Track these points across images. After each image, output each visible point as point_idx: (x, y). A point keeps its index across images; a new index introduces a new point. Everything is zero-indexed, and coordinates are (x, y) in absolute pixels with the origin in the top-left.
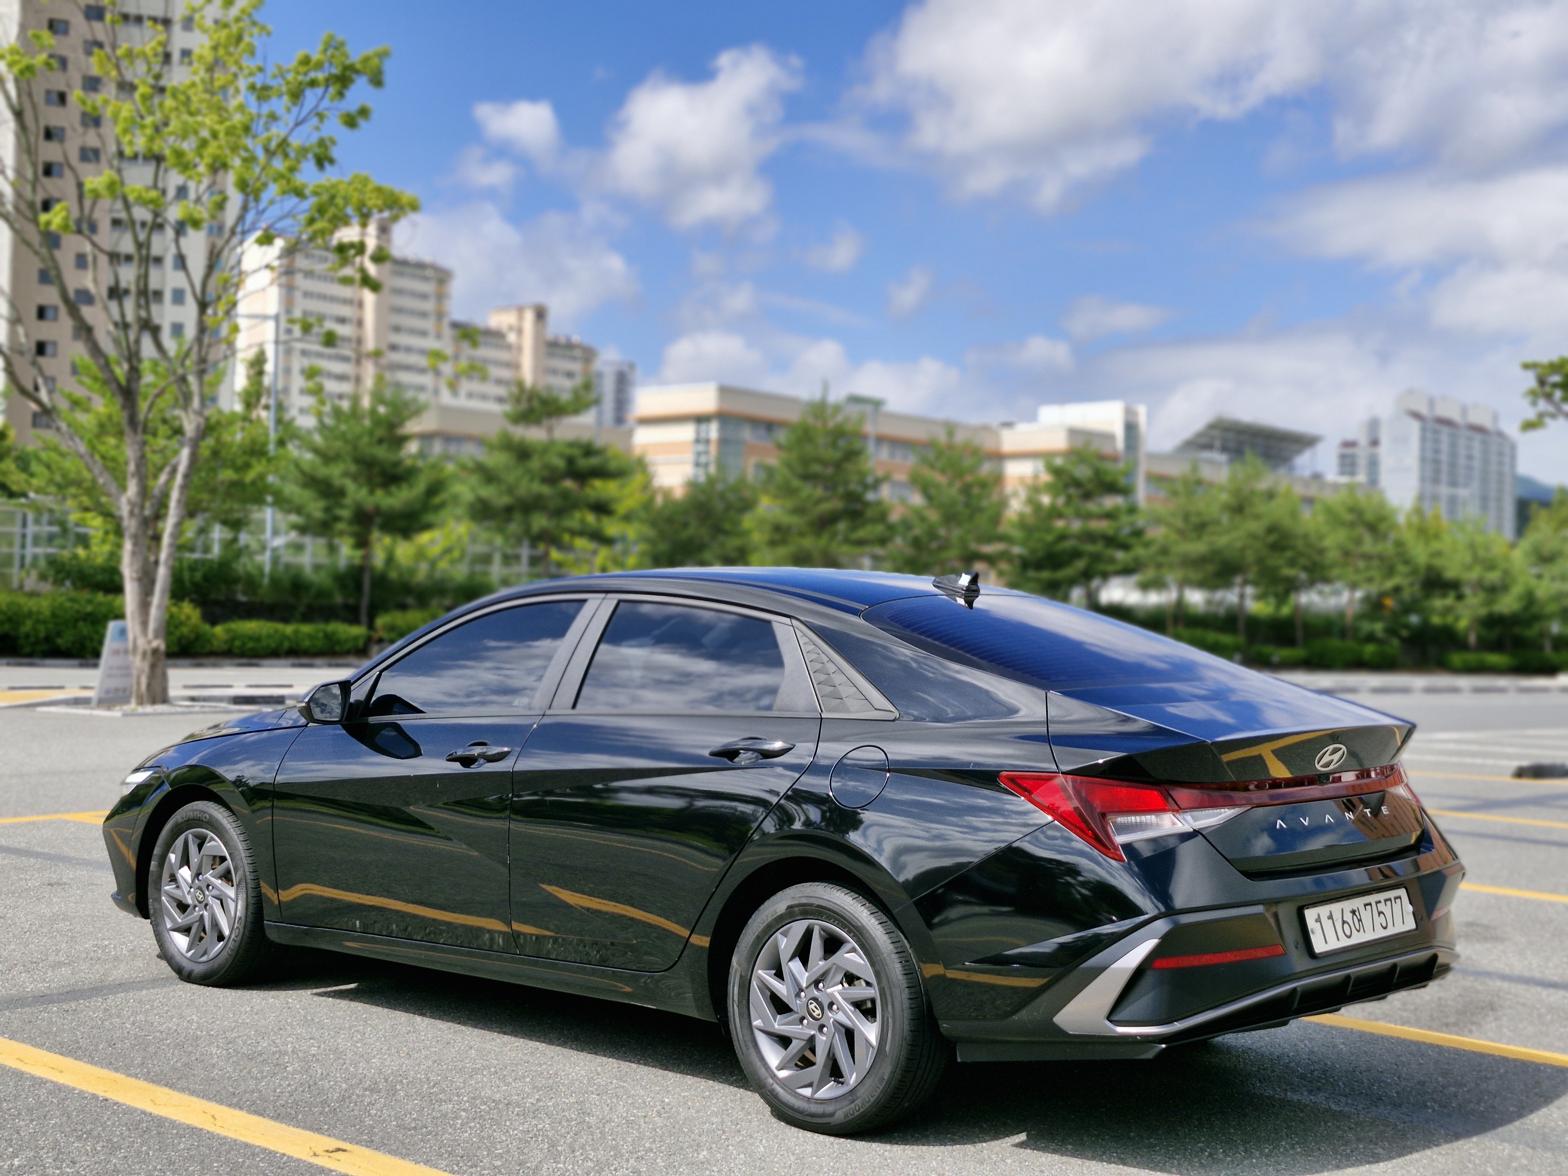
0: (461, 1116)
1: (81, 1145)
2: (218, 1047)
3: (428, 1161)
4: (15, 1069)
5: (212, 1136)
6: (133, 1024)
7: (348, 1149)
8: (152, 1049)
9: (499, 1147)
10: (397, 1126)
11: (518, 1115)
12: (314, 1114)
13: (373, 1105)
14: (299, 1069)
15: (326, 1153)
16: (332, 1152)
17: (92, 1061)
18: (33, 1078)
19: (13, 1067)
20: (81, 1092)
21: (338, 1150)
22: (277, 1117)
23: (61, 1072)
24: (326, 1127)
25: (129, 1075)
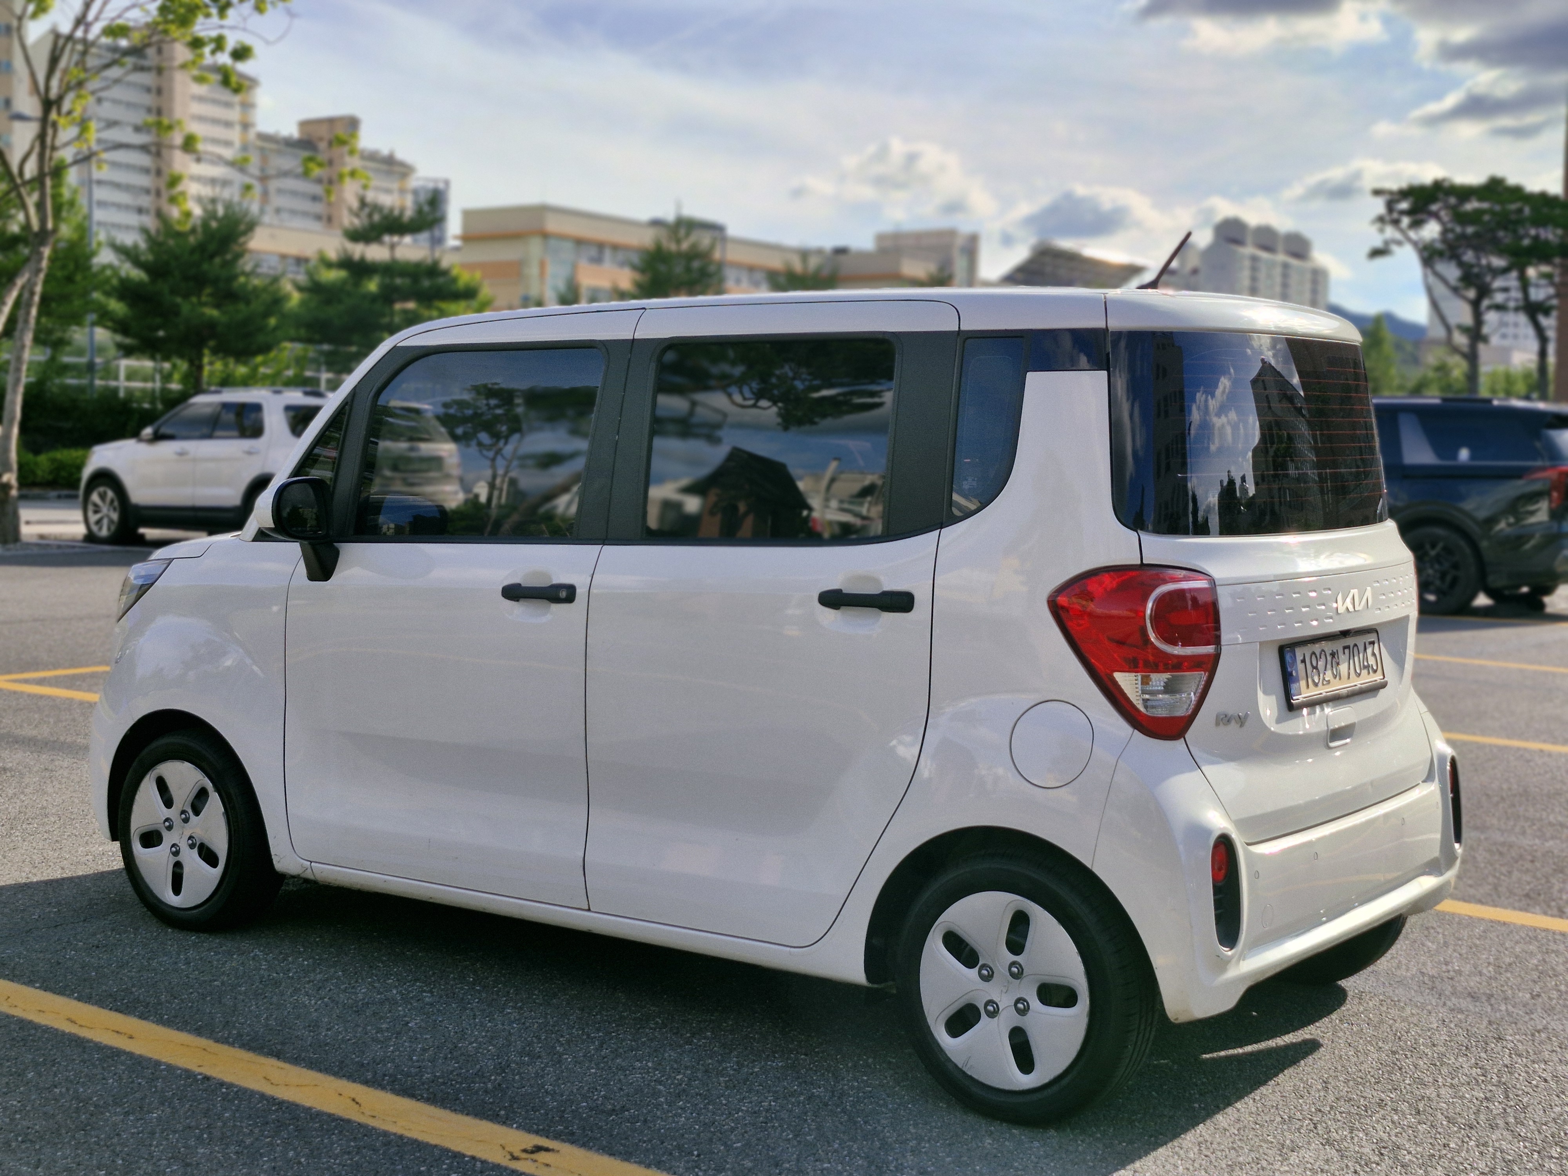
0: (660, 1091)
1: (208, 1151)
2: (307, 994)
3: (659, 1162)
4: (70, 1034)
5: (367, 1131)
6: (188, 963)
7: (551, 1147)
8: (228, 1000)
9: (732, 1137)
10: (591, 1109)
11: (727, 1087)
12: (477, 1093)
13: (542, 1077)
14: (423, 1025)
15: (524, 1155)
16: (532, 1152)
17: (160, 1021)
18: (99, 1047)
19: (67, 1031)
20: (170, 1068)
21: (538, 1149)
22: (433, 1099)
23: (131, 1037)
24: (502, 1112)
25: (217, 1041)
